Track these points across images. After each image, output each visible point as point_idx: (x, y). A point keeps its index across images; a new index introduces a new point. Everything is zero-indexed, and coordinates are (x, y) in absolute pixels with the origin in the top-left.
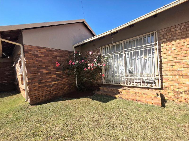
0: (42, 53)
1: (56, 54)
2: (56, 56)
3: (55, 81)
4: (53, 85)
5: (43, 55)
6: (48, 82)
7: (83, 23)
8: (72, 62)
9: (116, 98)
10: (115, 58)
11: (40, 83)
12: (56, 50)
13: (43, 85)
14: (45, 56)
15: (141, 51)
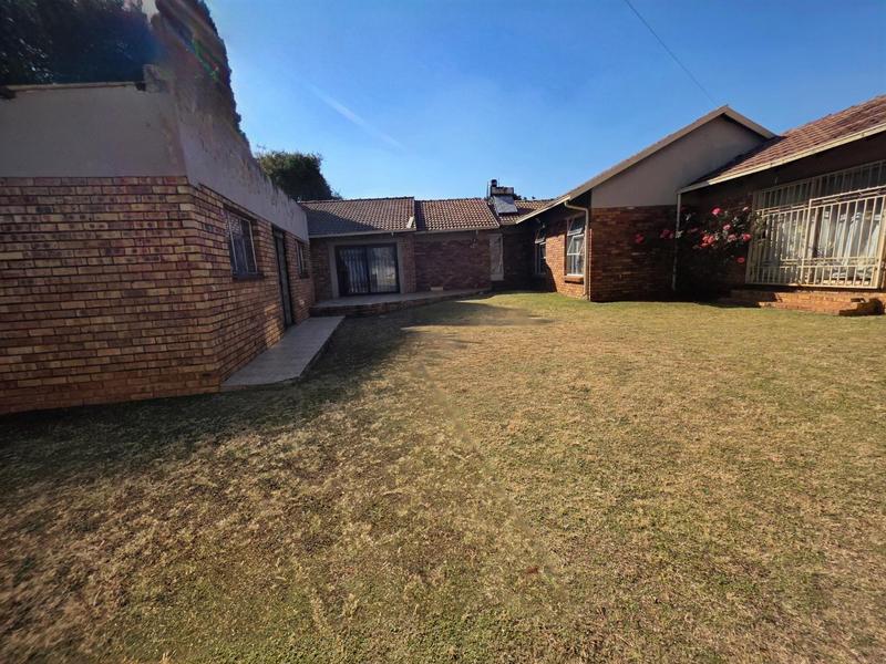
0: (613, 219)
1: (636, 216)
2: (635, 222)
3: (627, 270)
4: (624, 277)
5: (614, 223)
6: (617, 270)
7: (725, 119)
8: (669, 234)
9: (760, 307)
10: (794, 218)
11: (604, 271)
12: (638, 209)
13: (609, 274)
14: (618, 223)
15: (861, 204)
